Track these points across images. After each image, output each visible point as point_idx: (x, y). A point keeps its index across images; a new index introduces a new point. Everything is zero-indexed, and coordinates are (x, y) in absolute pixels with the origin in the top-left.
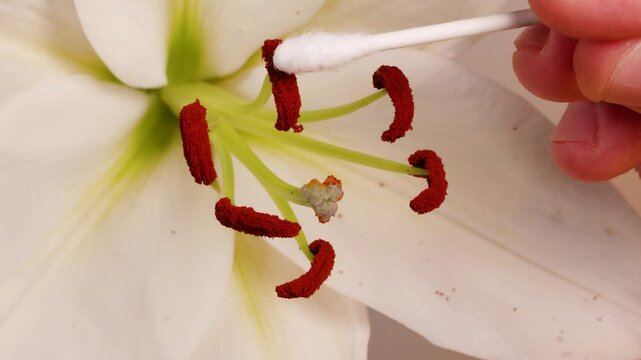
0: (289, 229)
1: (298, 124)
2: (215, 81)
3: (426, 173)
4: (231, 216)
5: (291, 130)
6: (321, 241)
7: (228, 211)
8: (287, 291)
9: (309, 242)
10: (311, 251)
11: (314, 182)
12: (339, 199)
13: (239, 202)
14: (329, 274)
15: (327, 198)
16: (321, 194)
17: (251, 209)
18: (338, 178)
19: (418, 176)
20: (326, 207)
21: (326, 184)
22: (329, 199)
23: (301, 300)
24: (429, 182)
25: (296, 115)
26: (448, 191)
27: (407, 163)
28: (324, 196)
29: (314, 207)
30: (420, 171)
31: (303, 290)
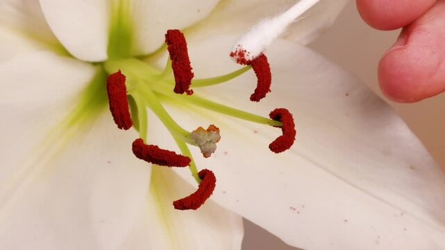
0: (183, 161)
1: (190, 89)
2: (142, 58)
3: (281, 124)
4: (143, 151)
5: (185, 93)
6: (206, 170)
7: (141, 148)
8: (181, 205)
9: (199, 171)
10: (200, 177)
11: (200, 129)
12: (217, 141)
13: (149, 141)
14: (211, 193)
15: (209, 140)
16: (205, 138)
17: (157, 147)
18: (217, 127)
19: (276, 127)
20: (208, 147)
21: (209, 130)
22: (211, 141)
23: (191, 211)
24: (283, 130)
25: (189, 83)
26: (296, 137)
27: (269, 117)
28: (207, 139)
29: (200, 147)
30: (277, 123)
31: (192, 204)
